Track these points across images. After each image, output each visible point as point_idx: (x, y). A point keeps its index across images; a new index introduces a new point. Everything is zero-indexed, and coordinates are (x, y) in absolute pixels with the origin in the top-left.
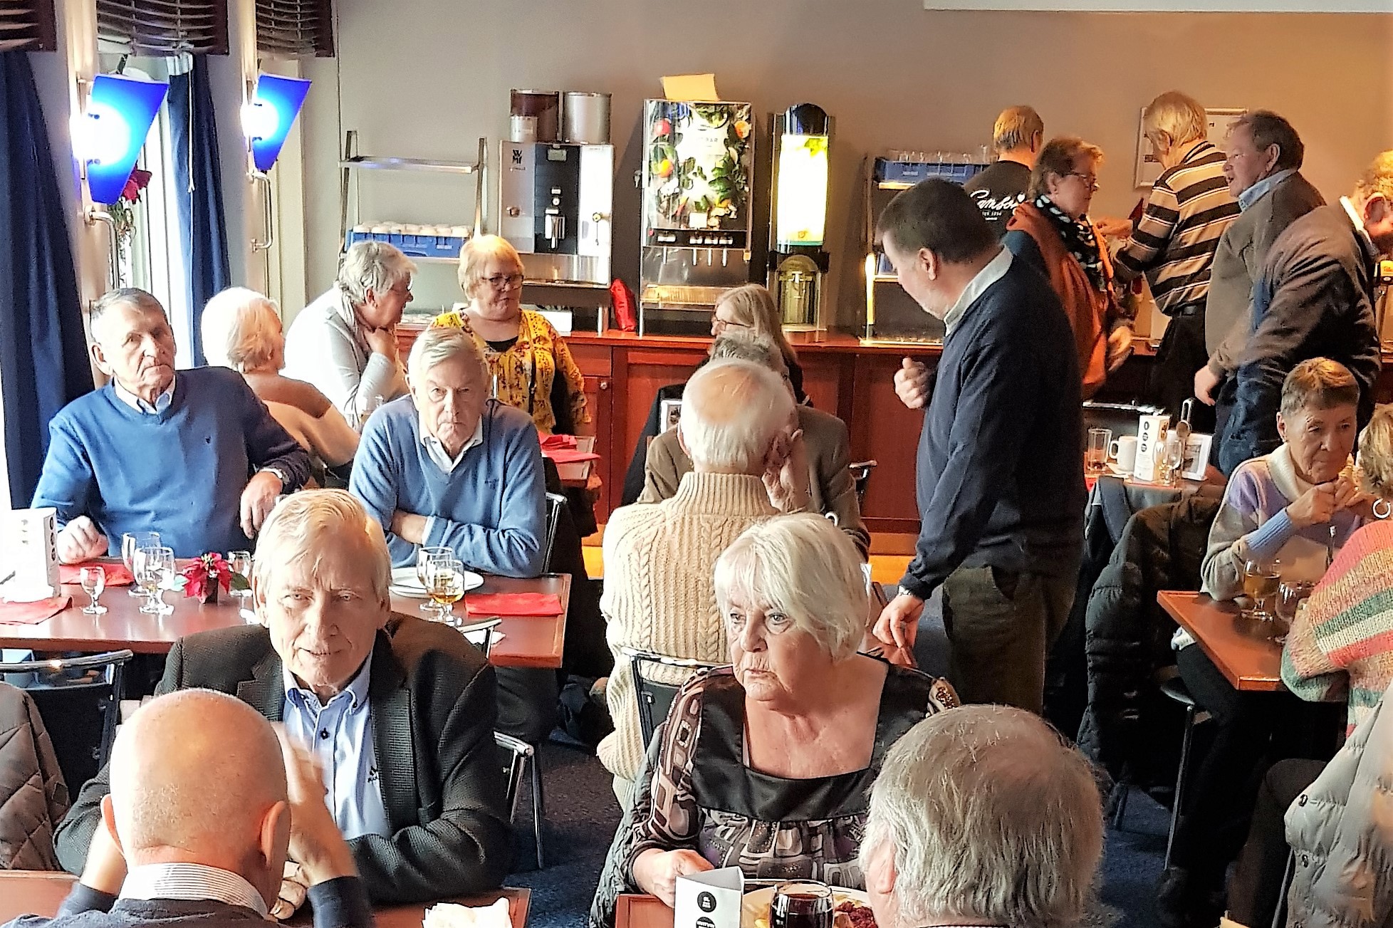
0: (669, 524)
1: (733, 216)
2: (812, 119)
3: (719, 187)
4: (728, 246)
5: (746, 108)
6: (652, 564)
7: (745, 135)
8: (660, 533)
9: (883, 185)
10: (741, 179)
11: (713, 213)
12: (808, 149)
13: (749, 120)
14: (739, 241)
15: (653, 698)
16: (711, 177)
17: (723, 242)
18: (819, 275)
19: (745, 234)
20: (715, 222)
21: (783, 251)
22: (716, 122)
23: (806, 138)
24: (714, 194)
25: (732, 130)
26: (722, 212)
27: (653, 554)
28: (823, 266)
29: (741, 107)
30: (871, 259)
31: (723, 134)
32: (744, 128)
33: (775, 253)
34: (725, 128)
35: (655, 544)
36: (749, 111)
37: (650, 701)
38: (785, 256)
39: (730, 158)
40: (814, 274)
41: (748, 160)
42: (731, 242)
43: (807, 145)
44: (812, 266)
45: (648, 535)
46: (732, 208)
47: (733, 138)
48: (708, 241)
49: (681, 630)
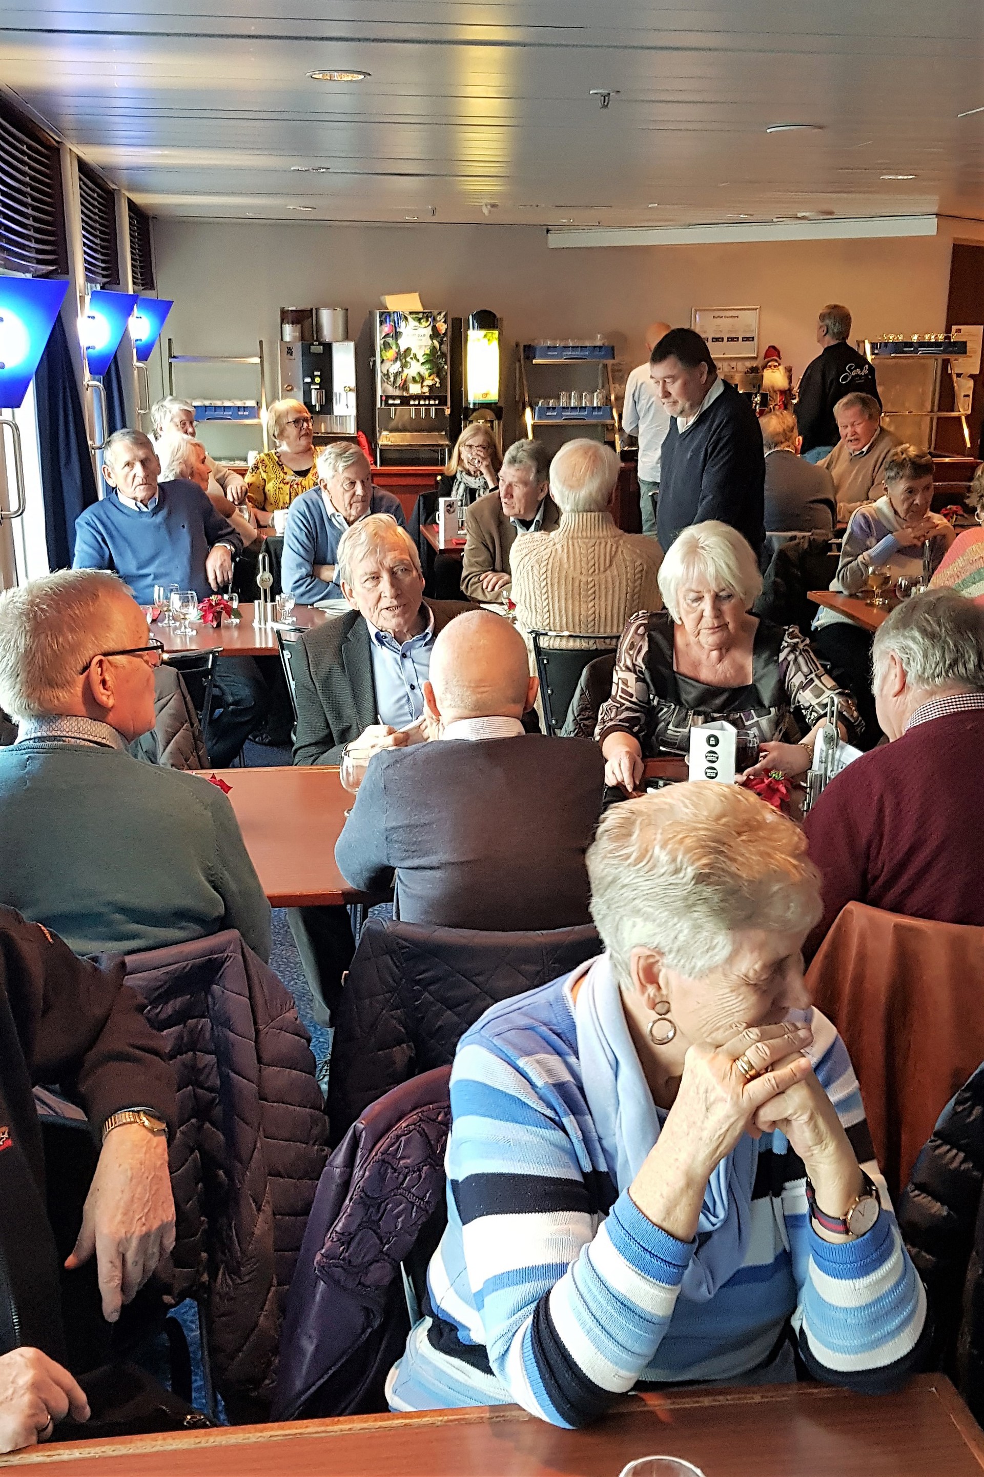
0: (559, 546)
1: (438, 385)
2: (487, 320)
3: (428, 366)
4: (435, 405)
5: (443, 314)
6: (549, 573)
7: (443, 332)
8: (553, 554)
9: (534, 361)
10: (442, 361)
11: (425, 384)
12: (486, 340)
13: (445, 322)
14: (443, 401)
15: (548, 660)
16: (422, 360)
17: (432, 402)
18: (496, 422)
19: (446, 397)
20: (426, 389)
21: (471, 406)
22: (424, 324)
23: (483, 332)
24: (424, 370)
25: (434, 328)
26: (430, 383)
27: (550, 566)
28: (499, 417)
29: (439, 314)
30: (528, 411)
31: (429, 331)
32: (442, 327)
33: (467, 408)
34: (430, 328)
35: (551, 560)
36: (444, 316)
37: (545, 662)
38: (474, 410)
39: (434, 347)
40: (492, 422)
41: (446, 348)
42: (437, 402)
43: (485, 336)
44: (490, 415)
45: (545, 554)
46: (437, 380)
47: (435, 334)
48: (422, 402)
49: (570, 614)
